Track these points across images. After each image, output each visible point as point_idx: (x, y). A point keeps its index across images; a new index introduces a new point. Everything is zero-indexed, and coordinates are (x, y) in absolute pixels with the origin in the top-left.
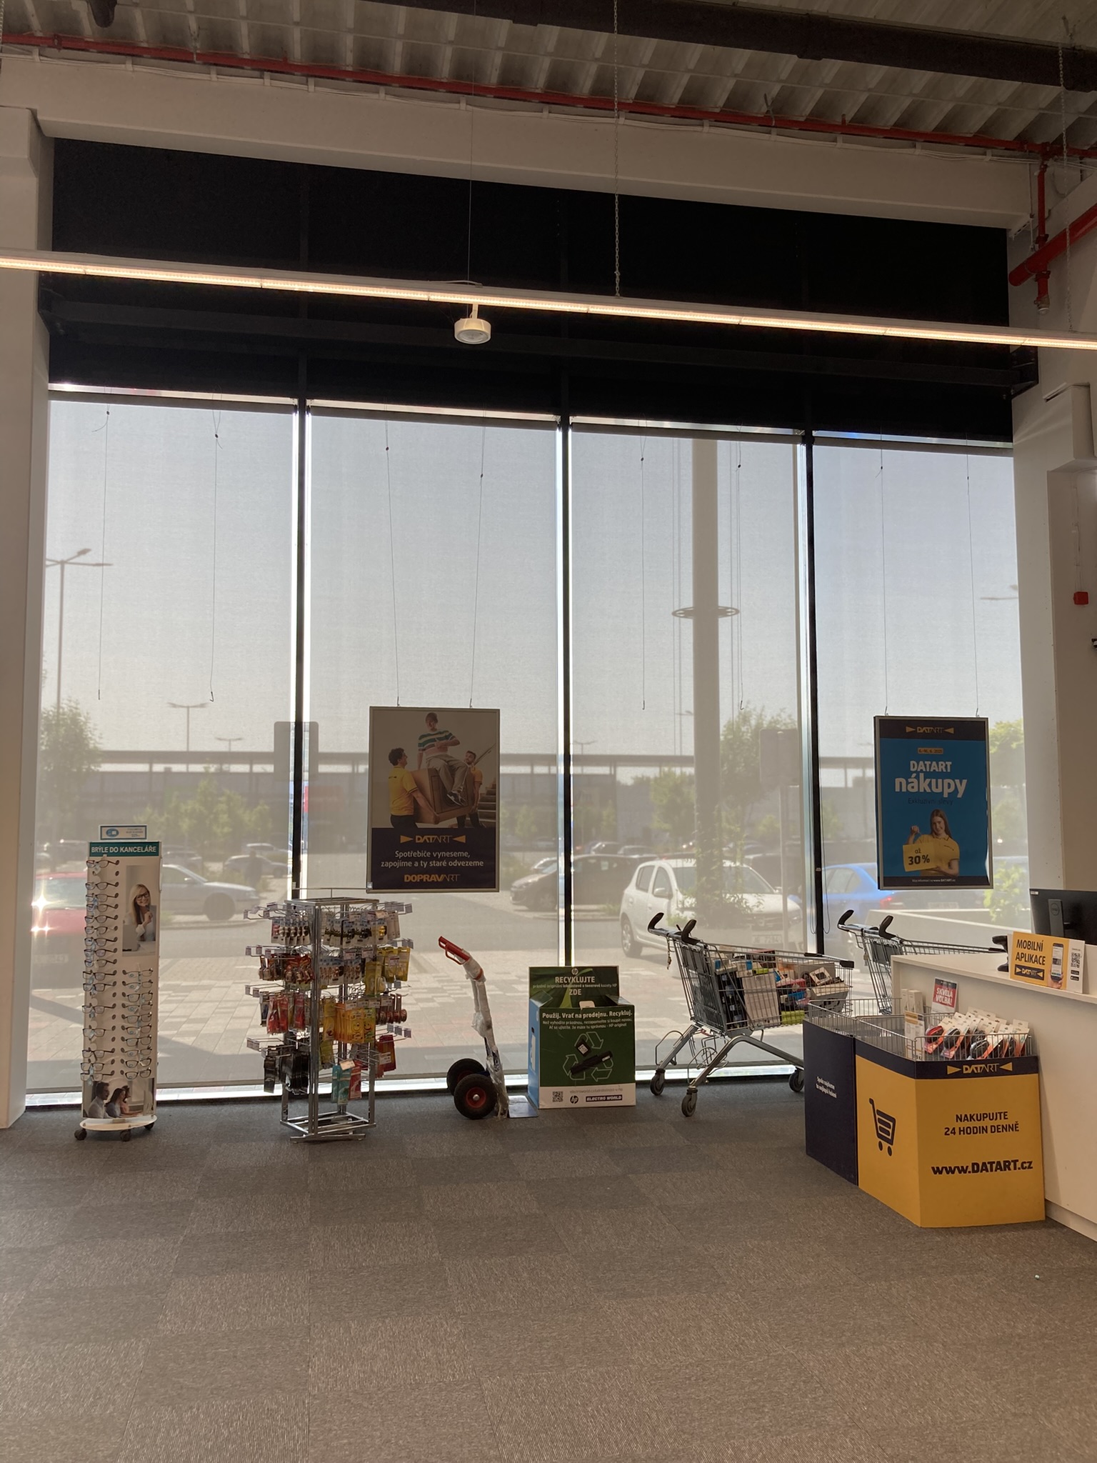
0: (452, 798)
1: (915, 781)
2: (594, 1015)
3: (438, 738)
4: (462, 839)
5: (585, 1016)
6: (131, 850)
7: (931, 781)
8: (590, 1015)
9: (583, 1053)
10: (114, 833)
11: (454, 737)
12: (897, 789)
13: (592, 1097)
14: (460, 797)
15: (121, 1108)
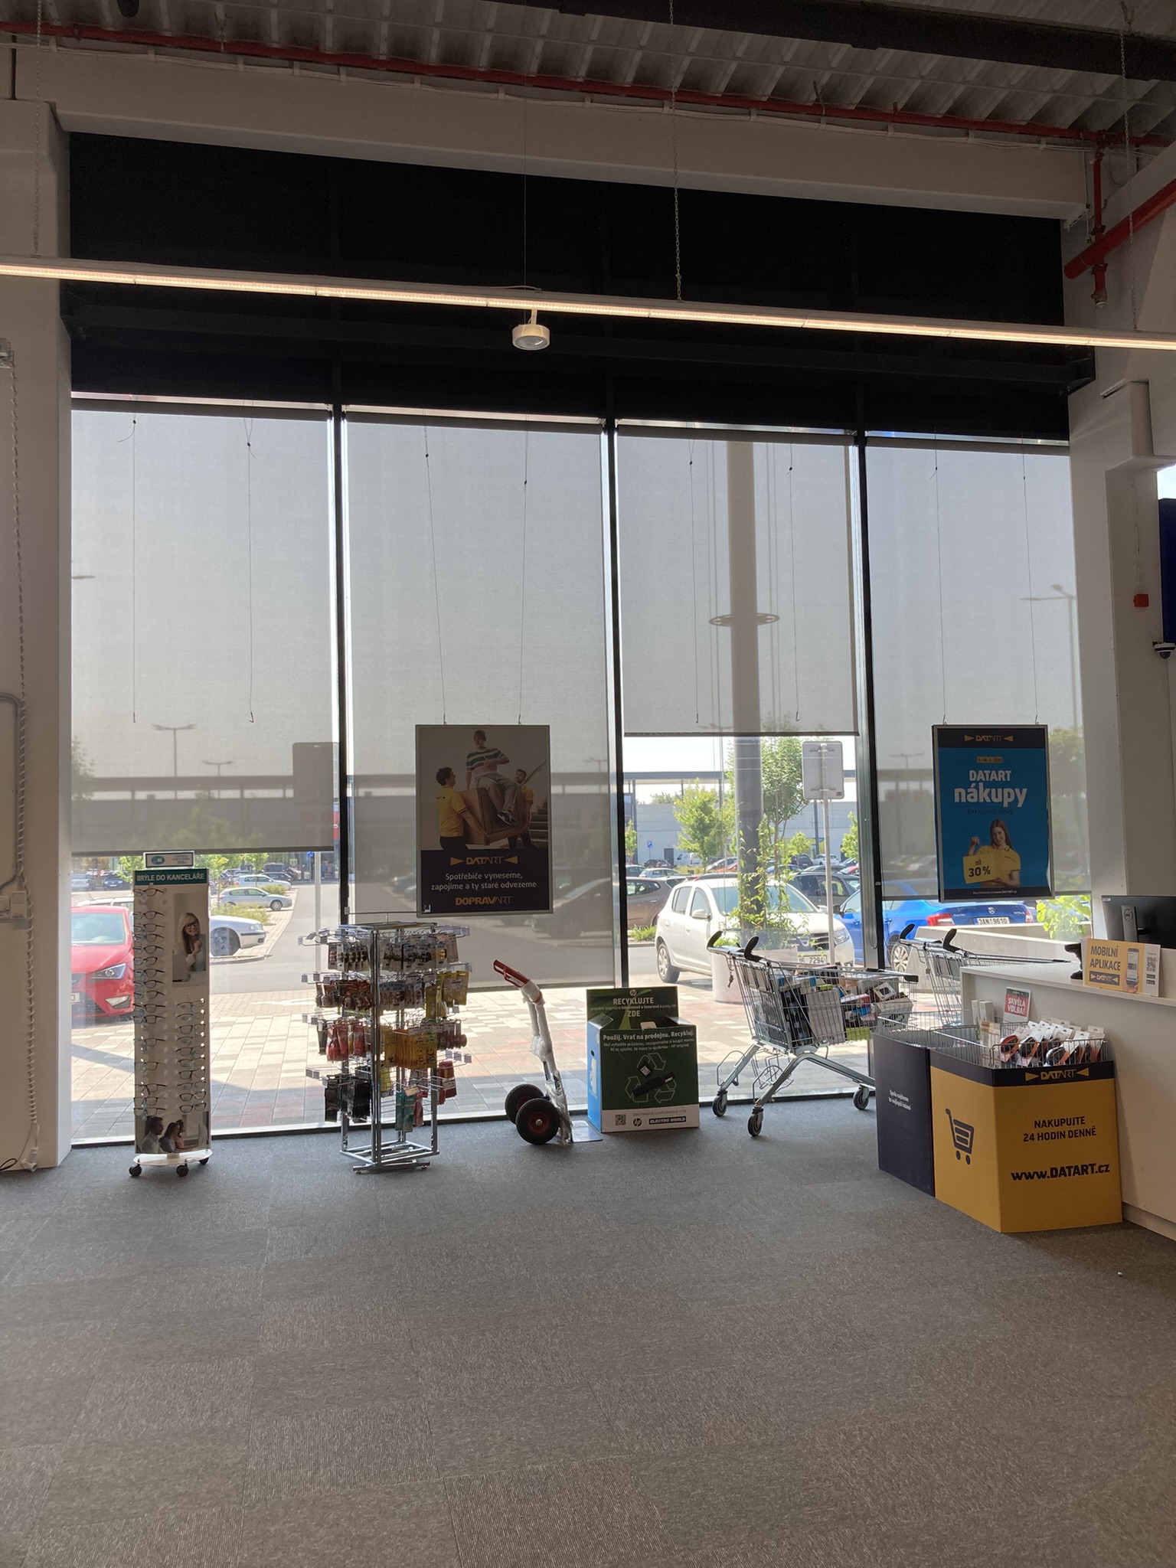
0: (503, 818)
1: (975, 791)
2: (656, 1036)
3: (486, 757)
4: (514, 860)
5: (646, 1037)
6: (179, 877)
7: (990, 791)
8: (652, 1036)
9: (646, 1074)
10: (159, 860)
11: (503, 755)
12: (957, 800)
13: (655, 1119)
14: (511, 817)
15: (176, 1143)
